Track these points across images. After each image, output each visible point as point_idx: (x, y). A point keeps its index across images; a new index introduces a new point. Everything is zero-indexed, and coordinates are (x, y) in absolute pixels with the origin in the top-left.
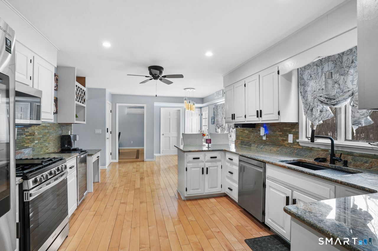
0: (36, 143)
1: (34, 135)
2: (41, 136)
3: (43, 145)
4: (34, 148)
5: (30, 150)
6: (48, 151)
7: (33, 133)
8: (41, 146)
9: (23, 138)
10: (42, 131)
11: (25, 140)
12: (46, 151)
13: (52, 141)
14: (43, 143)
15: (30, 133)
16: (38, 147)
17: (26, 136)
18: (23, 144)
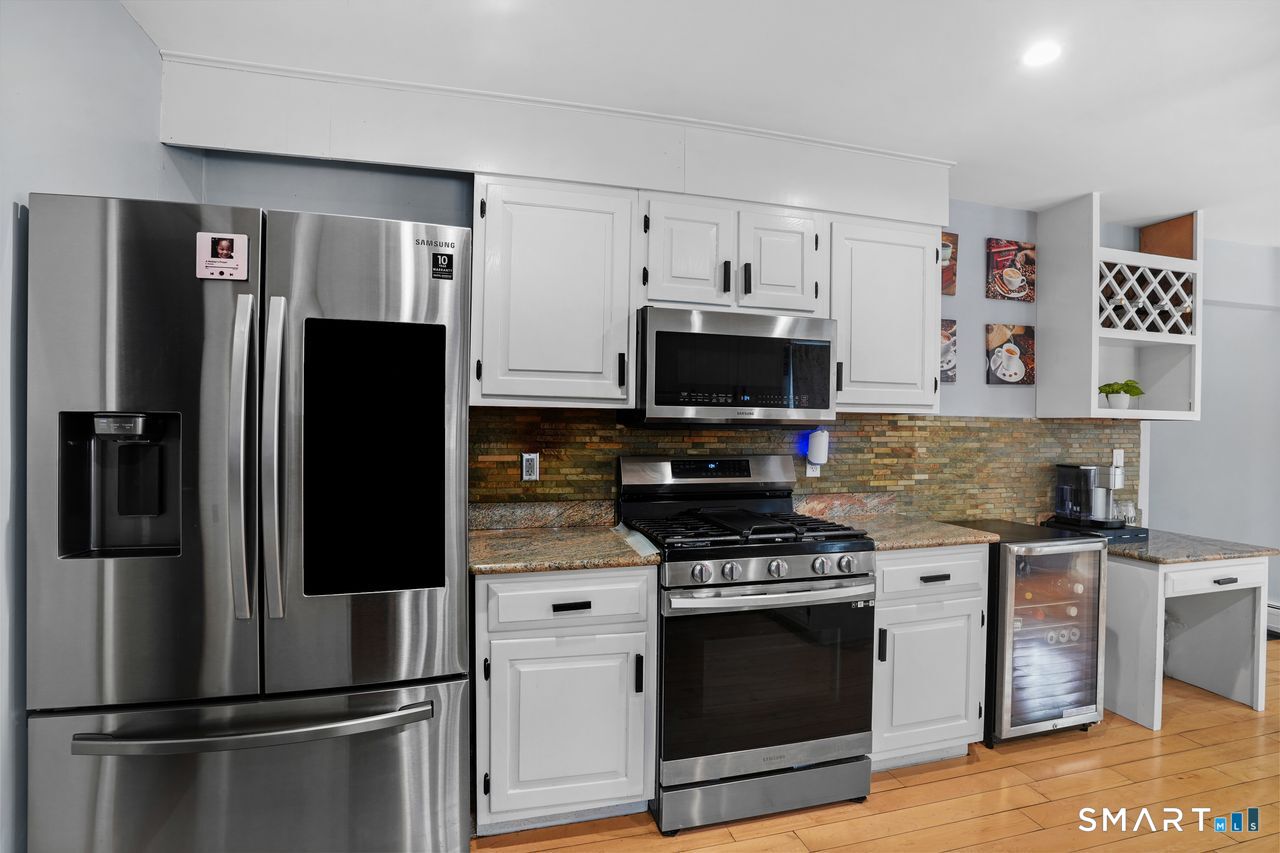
0: (919, 482)
1: (909, 456)
2: (947, 461)
3: (951, 492)
4: (912, 497)
5: (887, 499)
6: (978, 512)
7: (908, 451)
8: (943, 492)
9: (865, 462)
10: (949, 445)
11: (871, 467)
12: (969, 512)
13: (999, 481)
14: (955, 482)
15: (893, 449)
16: (926, 493)
17: (876, 457)
18: (865, 478)
